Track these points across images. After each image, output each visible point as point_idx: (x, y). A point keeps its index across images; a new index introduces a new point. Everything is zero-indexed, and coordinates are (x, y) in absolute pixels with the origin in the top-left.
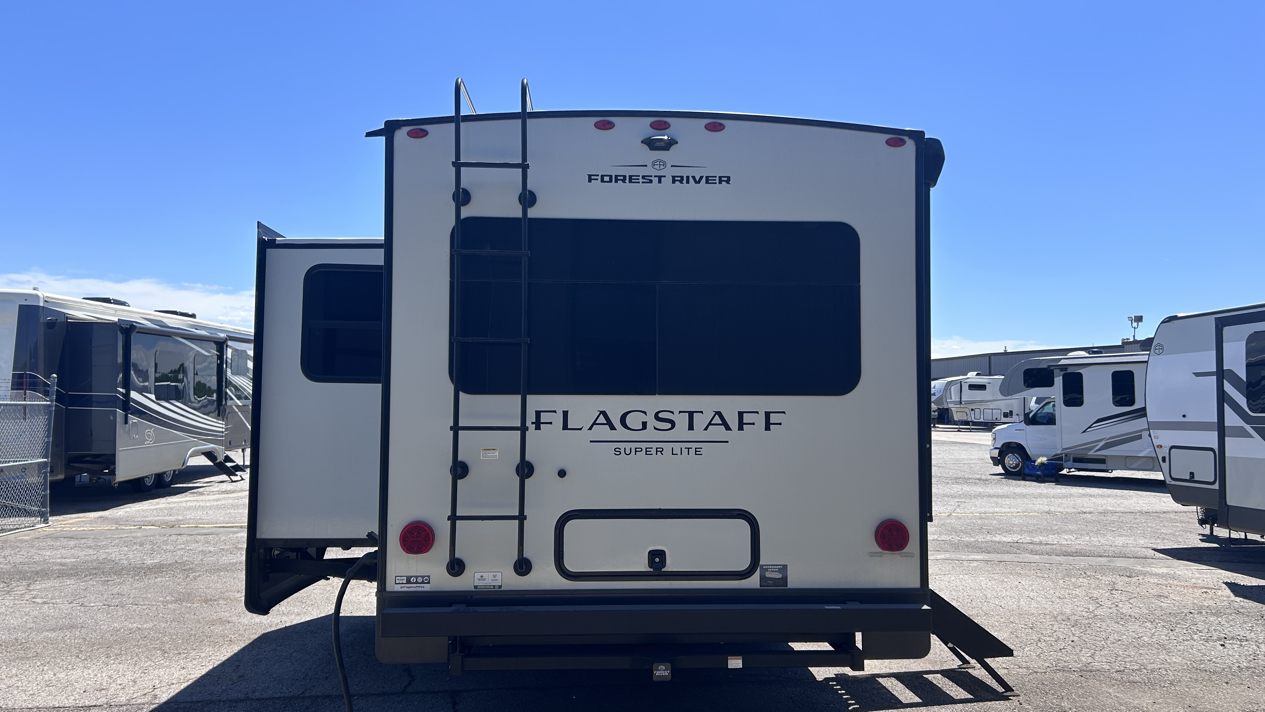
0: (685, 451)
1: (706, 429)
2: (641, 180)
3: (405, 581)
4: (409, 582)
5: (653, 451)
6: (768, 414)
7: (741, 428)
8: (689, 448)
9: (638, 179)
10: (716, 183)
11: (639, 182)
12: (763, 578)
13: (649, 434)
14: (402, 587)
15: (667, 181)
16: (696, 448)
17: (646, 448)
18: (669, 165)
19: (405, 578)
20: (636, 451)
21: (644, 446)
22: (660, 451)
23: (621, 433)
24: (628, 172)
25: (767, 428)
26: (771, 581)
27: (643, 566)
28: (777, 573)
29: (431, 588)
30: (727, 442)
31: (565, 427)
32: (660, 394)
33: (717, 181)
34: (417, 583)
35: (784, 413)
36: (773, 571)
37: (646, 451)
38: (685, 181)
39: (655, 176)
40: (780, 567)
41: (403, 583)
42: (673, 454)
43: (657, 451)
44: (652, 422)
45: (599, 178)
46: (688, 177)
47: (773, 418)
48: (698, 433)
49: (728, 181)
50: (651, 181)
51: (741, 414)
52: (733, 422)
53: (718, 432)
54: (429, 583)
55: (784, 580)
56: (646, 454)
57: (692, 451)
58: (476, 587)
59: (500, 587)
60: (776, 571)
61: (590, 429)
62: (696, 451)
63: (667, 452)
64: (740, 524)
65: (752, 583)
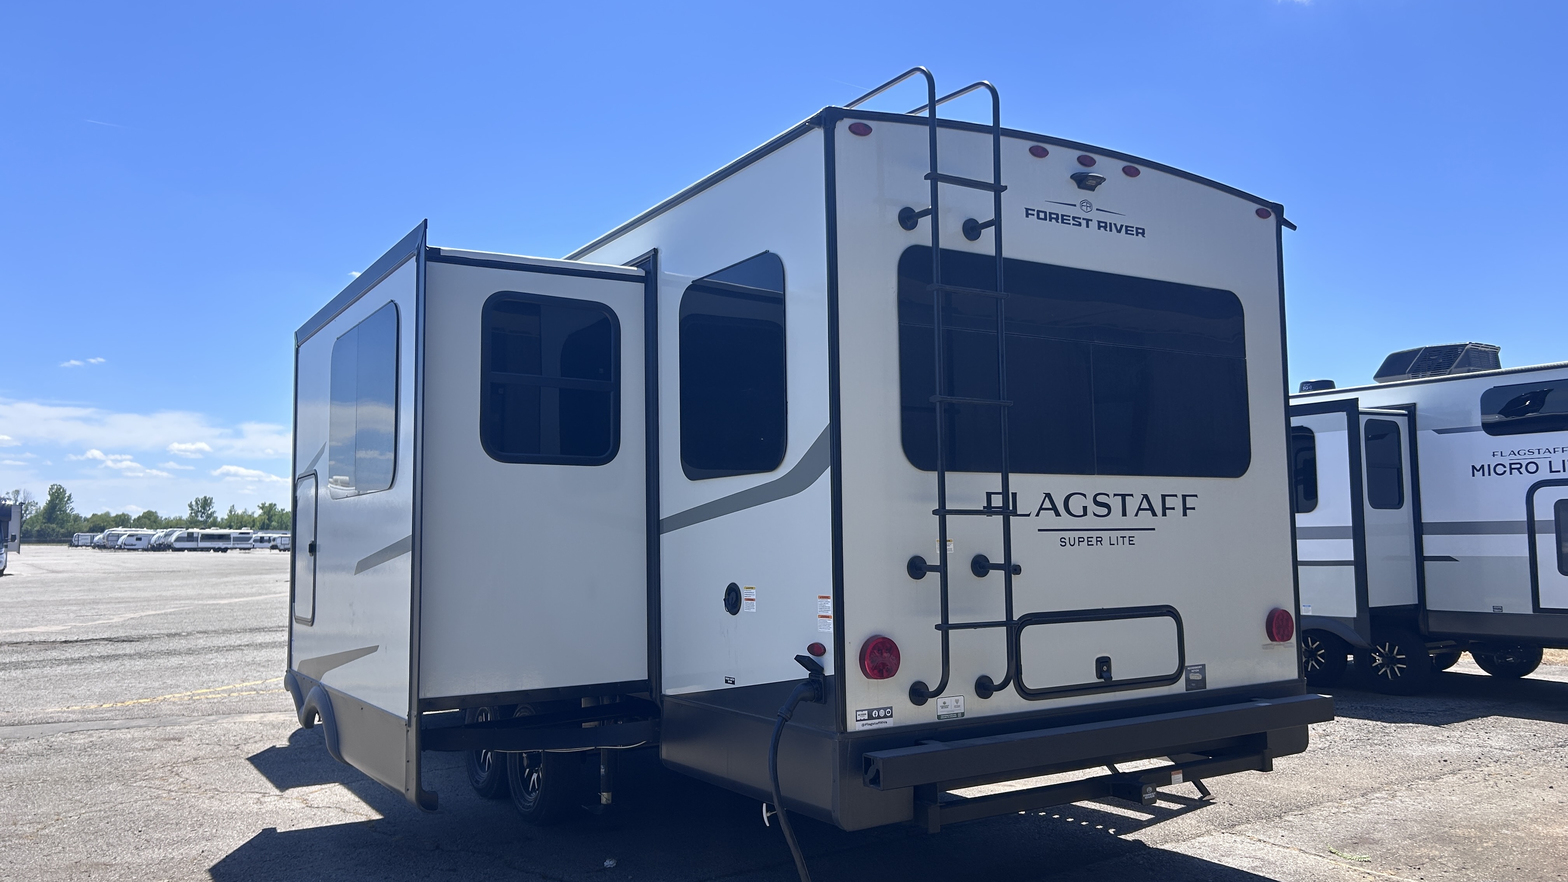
0: (1121, 540)
1: (1136, 515)
2: (1072, 222)
3: (866, 717)
4: (870, 717)
5: (1094, 540)
6: (1184, 497)
7: (1164, 514)
8: (1123, 537)
9: (1069, 220)
10: (1133, 235)
11: (1070, 224)
12: (1188, 680)
13: (1089, 521)
14: (863, 725)
15: (1094, 225)
16: (1129, 537)
17: (1088, 538)
18: (1094, 208)
19: (867, 712)
20: (1079, 541)
21: (1085, 534)
22: (1099, 540)
23: (1065, 521)
24: (1061, 210)
25: (1185, 514)
26: (1194, 683)
27: (1092, 678)
28: (1198, 674)
29: (894, 723)
30: (1154, 529)
31: (1015, 514)
32: (1098, 474)
33: (1134, 232)
34: (879, 717)
35: (1196, 496)
36: (1195, 673)
37: (1088, 541)
38: (1108, 229)
39: (1084, 219)
40: (1200, 667)
41: (864, 720)
42: (1111, 544)
43: (1097, 541)
44: (1092, 508)
45: (1035, 213)
46: (1110, 224)
47: (1190, 502)
48: (1130, 521)
49: (1143, 234)
50: (1080, 224)
51: (1164, 497)
52: (1158, 508)
53: (1146, 518)
54: (891, 716)
55: (1204, 680)
56: (1088, 545)
57: (1126, 540)
58: (939, 717)
59: (963, 714)
60: (1197, 672)
61: (1037, 515)
62: (1130, 541)
63: (1106, 541)
64: (1169, 621)
65: (1180, 687)
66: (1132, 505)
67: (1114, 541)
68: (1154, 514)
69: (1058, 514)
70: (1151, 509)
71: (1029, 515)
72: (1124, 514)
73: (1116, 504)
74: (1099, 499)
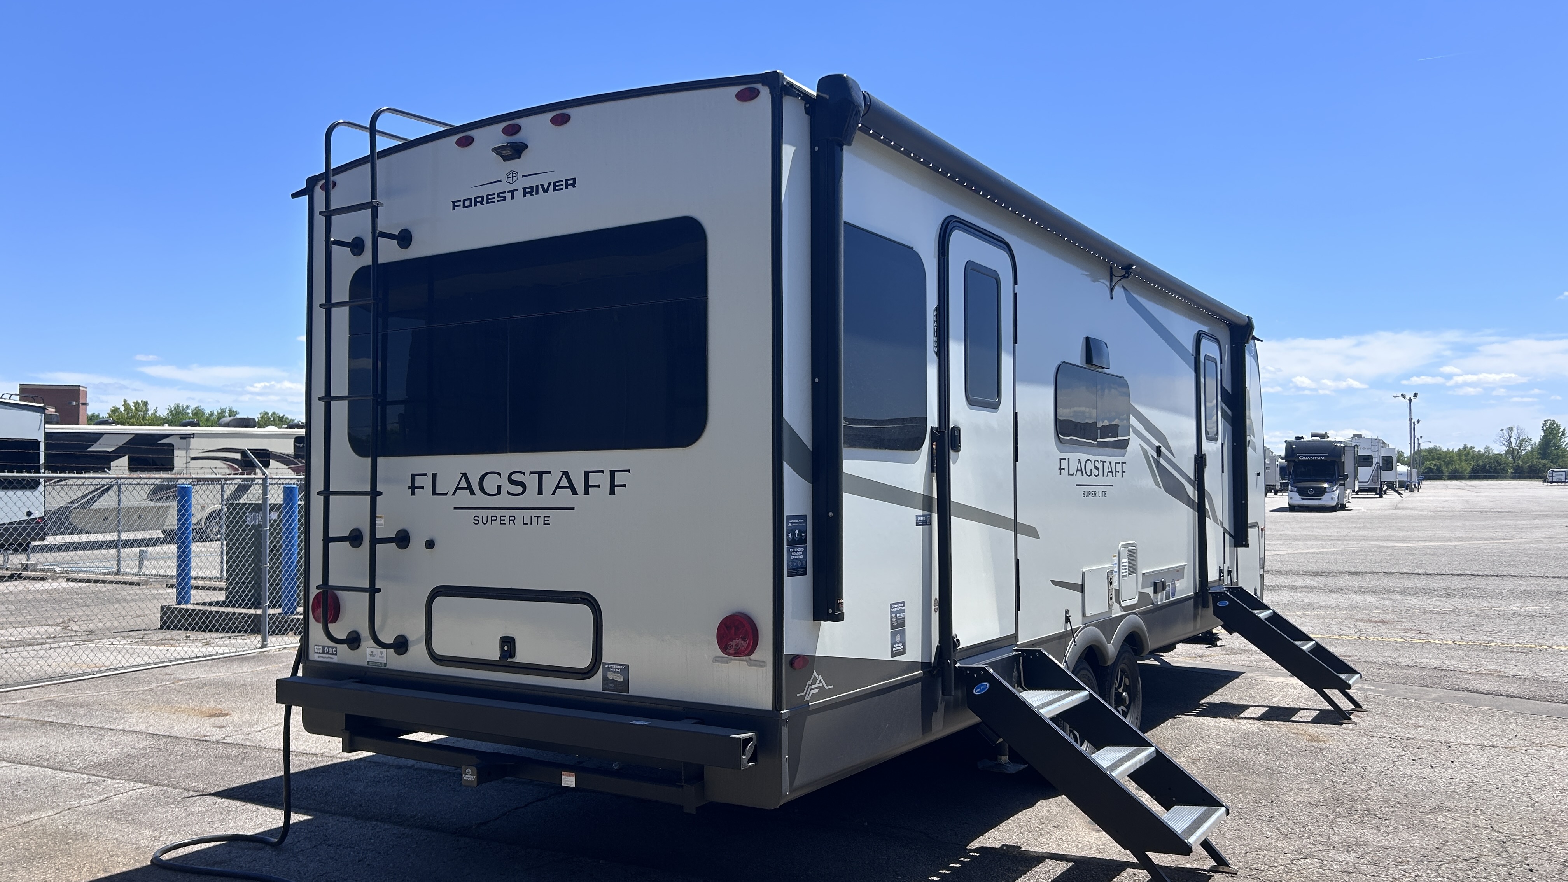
0: (534, 520)
1: (554, 493)
2: (497, 198)
3: (321, 651)
4: (323, 652)
5: (507, 519)
6: (612, 473)
7: (586, 492)
8: (538, 517)
9: (494, 198)
10: (562, 189)
11: (494, 202)
12: (605, 679)
13: (503, 500)
14: (319, 657)
15: (519, 194)
16: (545, 517)
17: (501, 517)
18: (520, 176)
19: (321, 647)
20: (492, 520)
21: (498, 513)
22: (512, 519)
23: (480, 499)
24: (484, 192)
25: (612, 492)
26: (613, 683)
27: (494, 654)
28: (619, 675)
29: (338, 660)
30: (573, 509)
31: (434, 493)
32: (511, 452)
33: (564, 186)
34: (328, 653)
35: (628, 471)
36: (615, 672)
37: (501, 520)
38: (534, 193)
39: (509, 192)
40: (621, 667)
41: (319, 653)
42: (524, 524)
43: (510, 520)
44: (507, 486)
45: (461, 203)
46: (537, 186)
47: (619, 479)
48: (547, 500)
49: (573, 185)
50: (505, 198)
51: (587, 474)
52: (580, 486)
53: (564, 497)
54: (336, 654)
55: (626, 682)
56: (501, 524)
57: (541, 520)
58: (368, 662)
59: (385, 664)
60: (618, 672)
61: (454, 494)
62: (545, 520)
63: (519, 521)
64: (585, 611)
65: (594, 684)
66: (549, 483)
67: (527, 520)
68: (574, 492)
69: (472, 493)
70: (571, 487)
71: (446, 494)
72: (540, 492)
73: (532, 482)
74: (514, 477)
